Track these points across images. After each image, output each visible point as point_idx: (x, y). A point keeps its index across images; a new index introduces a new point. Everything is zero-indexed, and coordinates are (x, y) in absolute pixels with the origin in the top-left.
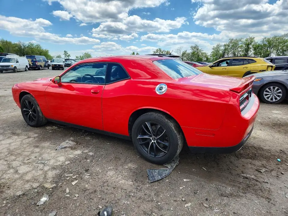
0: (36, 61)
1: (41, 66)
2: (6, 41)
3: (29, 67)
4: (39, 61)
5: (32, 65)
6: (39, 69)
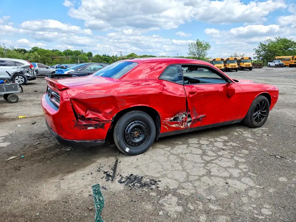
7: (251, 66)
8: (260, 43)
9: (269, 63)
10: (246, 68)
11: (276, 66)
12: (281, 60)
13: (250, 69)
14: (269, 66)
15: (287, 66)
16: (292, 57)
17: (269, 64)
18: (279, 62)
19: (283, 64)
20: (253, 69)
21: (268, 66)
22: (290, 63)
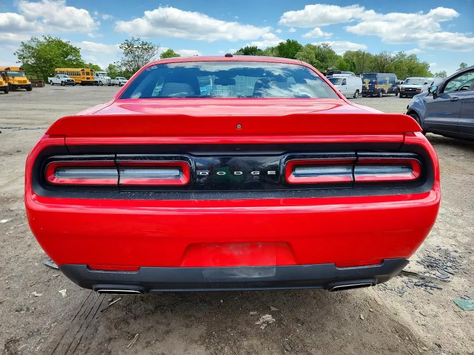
0: (376, 83)
1: (383, 91)
2: (364, 53)
3: (361, 91)
4: (381, 83)
5: (368, 88)
6: (378, 96)
7: (29, 83)
8: (22, 43)
9: (50, 79)
10: (22, 87)
11: (63, 84)
12: (67, 74)
13: (29, 88)
14: (52, 83)
15: (78, 83)
16: (82, 70)
17: (51, 81)
18: (65, 77)
19: (73, 80)
20: (34, 89)
21: (50, 83)
22: (81, 79)
